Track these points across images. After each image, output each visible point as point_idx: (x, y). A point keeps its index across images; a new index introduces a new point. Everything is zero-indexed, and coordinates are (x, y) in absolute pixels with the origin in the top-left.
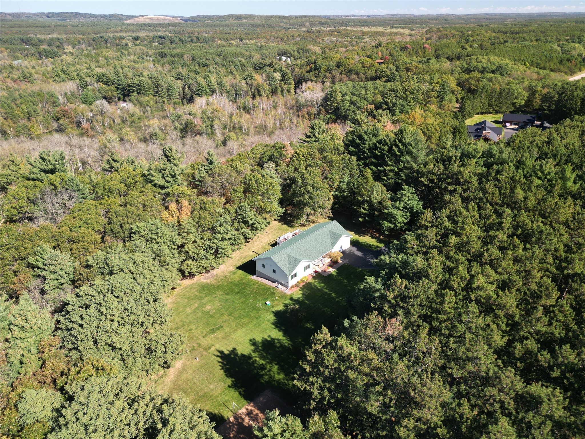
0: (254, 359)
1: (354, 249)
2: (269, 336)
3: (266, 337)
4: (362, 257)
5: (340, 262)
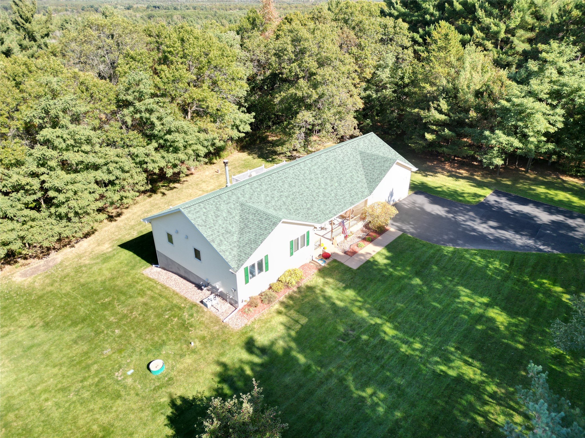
1: (421, 200)
4: (447, 218)
5: (392, 229)
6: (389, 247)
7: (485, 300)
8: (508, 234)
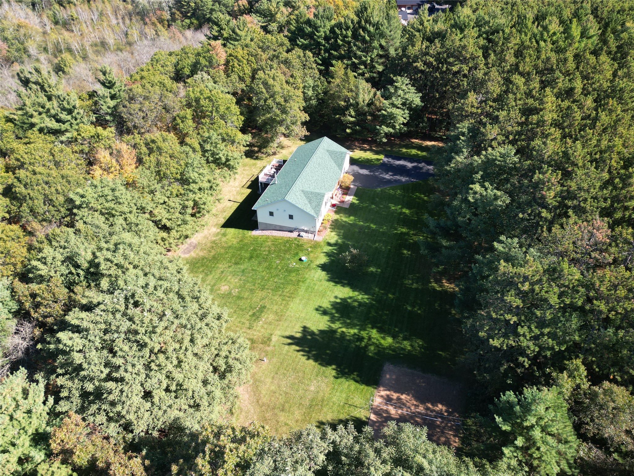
0: (339, 330)
1: (356, 168)
2: (336, 297)
3: (333, 300)
4: (371, 175)
5: (352, 186)
6: (355, 195)
7: (400, 207)
8: (398, 177)
